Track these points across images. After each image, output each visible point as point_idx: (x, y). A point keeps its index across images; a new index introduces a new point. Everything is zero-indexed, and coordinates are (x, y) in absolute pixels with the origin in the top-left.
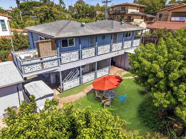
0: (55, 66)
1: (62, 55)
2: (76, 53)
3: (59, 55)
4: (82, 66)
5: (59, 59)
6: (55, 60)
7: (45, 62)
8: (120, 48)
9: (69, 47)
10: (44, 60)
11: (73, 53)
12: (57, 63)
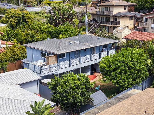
0: (56, 70)
1: (60, 63)
2: (67, 62)
3: (58, 63)
4: (71, 71)
5: (58, 66)
6: (56, 66)
7: (51, 67)
8: (98, 57)
9: (62, 58)
10: (51, 66)
11: (66, 62)
12: (57, 69)
